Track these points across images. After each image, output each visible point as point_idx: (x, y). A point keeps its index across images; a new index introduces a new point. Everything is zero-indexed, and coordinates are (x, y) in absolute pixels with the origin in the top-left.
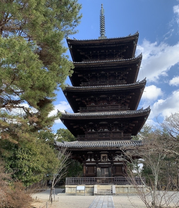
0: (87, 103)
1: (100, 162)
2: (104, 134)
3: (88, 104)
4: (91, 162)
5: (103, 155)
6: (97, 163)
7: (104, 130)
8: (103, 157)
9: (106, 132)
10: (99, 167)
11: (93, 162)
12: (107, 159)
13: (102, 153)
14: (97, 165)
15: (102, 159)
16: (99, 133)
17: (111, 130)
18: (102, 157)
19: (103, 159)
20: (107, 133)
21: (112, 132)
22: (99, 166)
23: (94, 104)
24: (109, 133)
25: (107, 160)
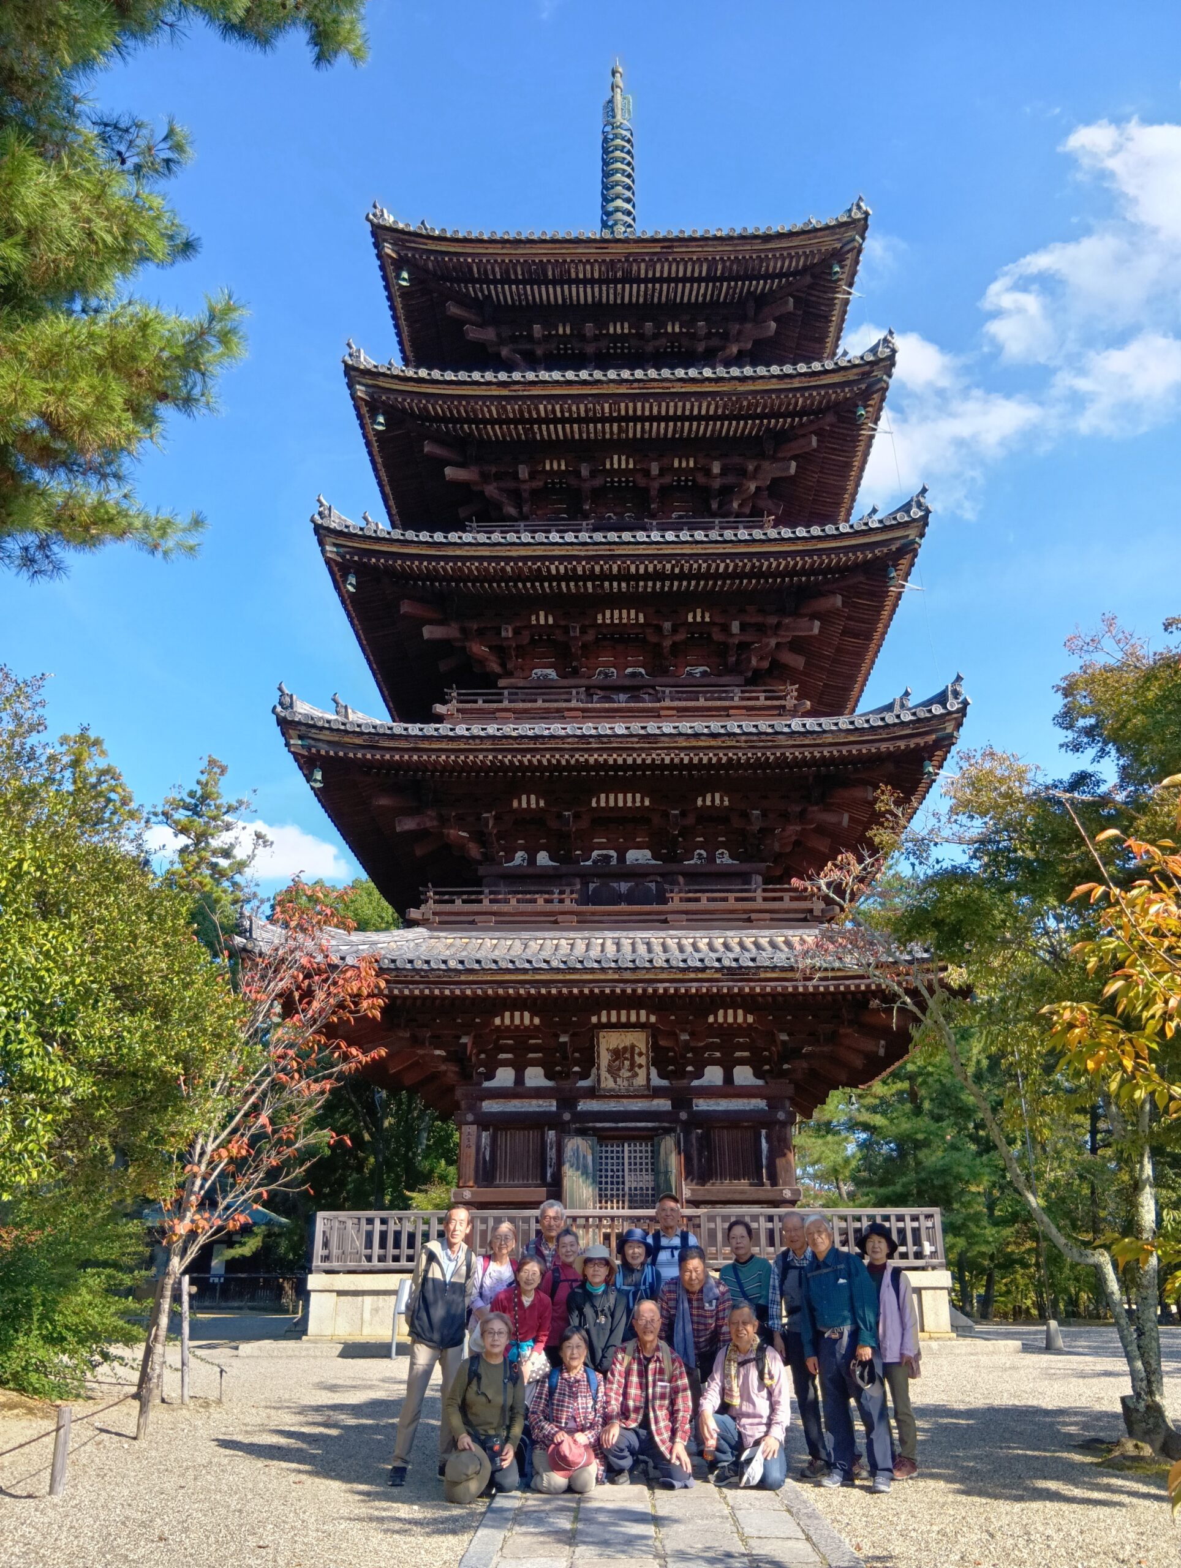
0: (503, 665)
1: (592, 1093)
2: (624, 887)
3: (509, 674)
4: (519, 1090)
5: (609, 1042)
6: (568, 1101)
7: (622, 859)
8: (617, 1054)
9: (636, 874)
10: (582, 1132)
11: (538, 1093)
12: (642, 1073)
13: (610, 1026)
14: (567, 1116)
15: (604, 1073)
16: (585, 877)
17: (671, 858)
18: (605, 1058)
19: (614, 1072)
20: (646, 875)
21: (684, 875)
22: (584, 1126)
23: (552, 673)
24: (662, 875)
25: (640, 1080)
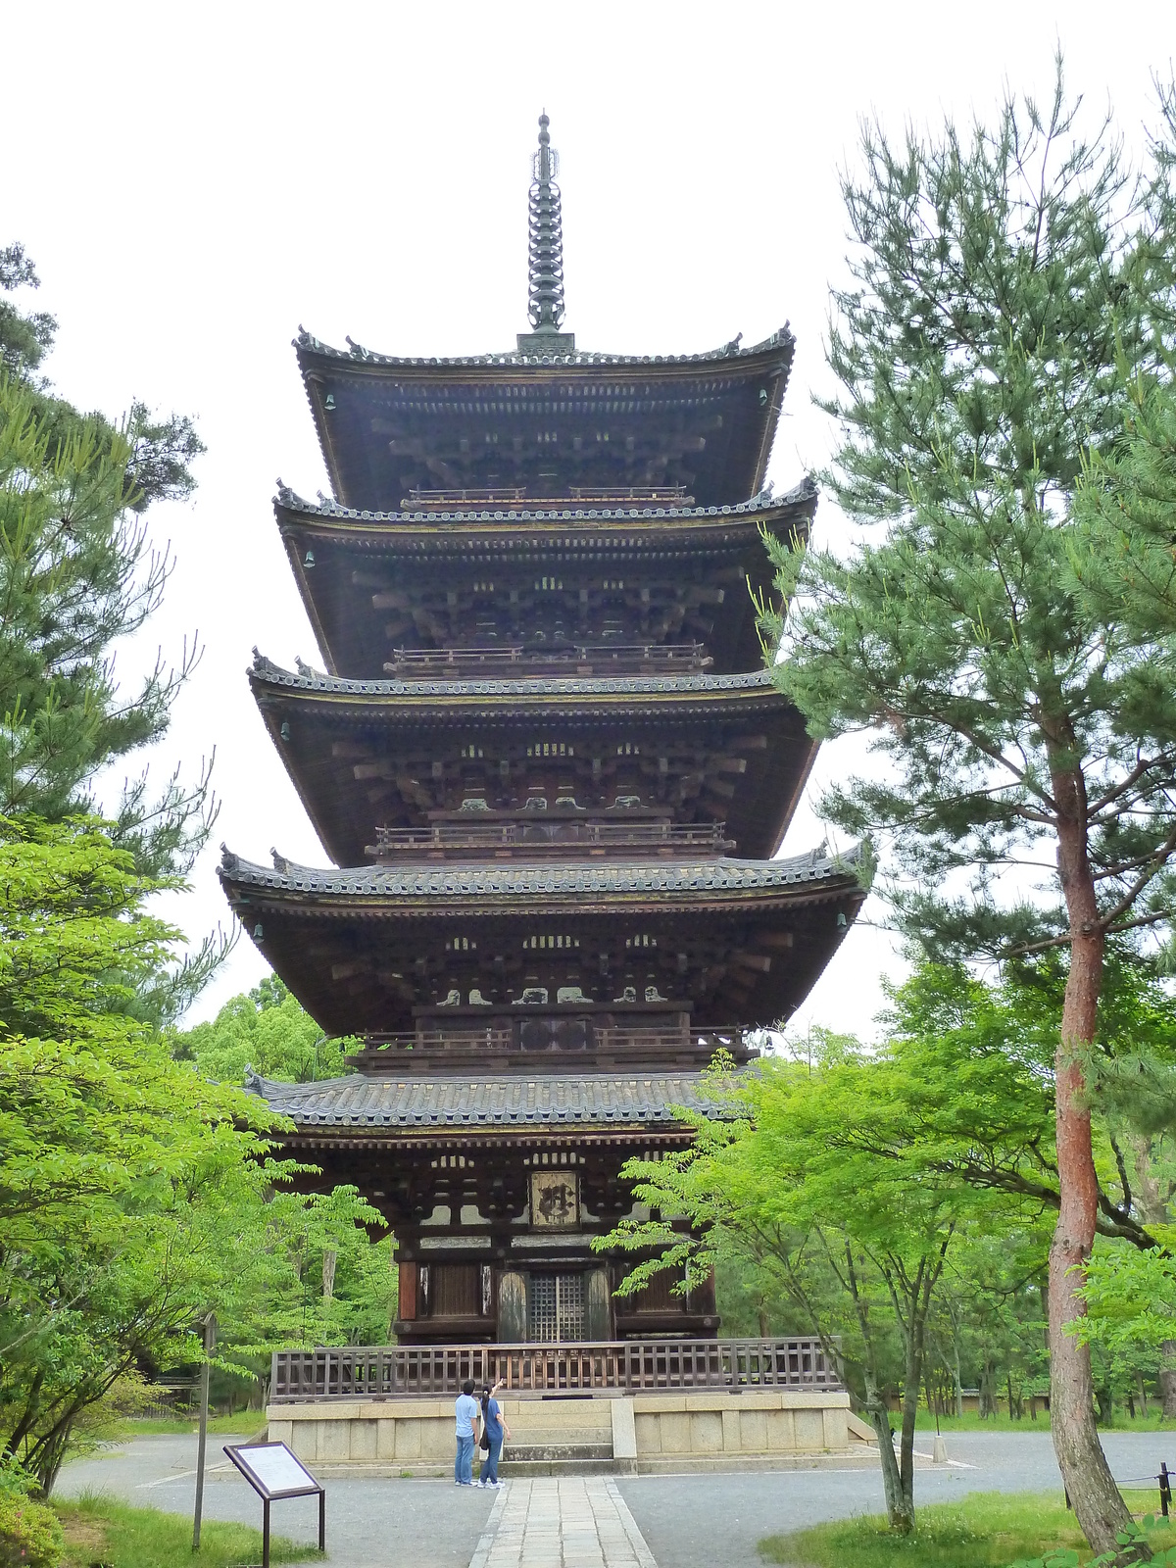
0: (434, 797)
1: (527, 1230)
2: (555, 1025)
3: (441, 806)
5: (542, 1182)
6: (501, 1234)
7: (553, 997)
8: (548, 1194)
9: (569, 1012)
10: (516, 1268)
11: (474, 1230)
12: (573, 1211)
13: (542, 1168)
14: (501, 1253)
15: (536, 1211)
16: (518, 1014)
17: (603, 996)
18: (537, 1197)
19: (545, 1210)
20: (579, 1013)
21: (614, 1013)
22: (519, 1261)
23: (482, 804)
24: (591, 1014)
25: (571, 1217)
